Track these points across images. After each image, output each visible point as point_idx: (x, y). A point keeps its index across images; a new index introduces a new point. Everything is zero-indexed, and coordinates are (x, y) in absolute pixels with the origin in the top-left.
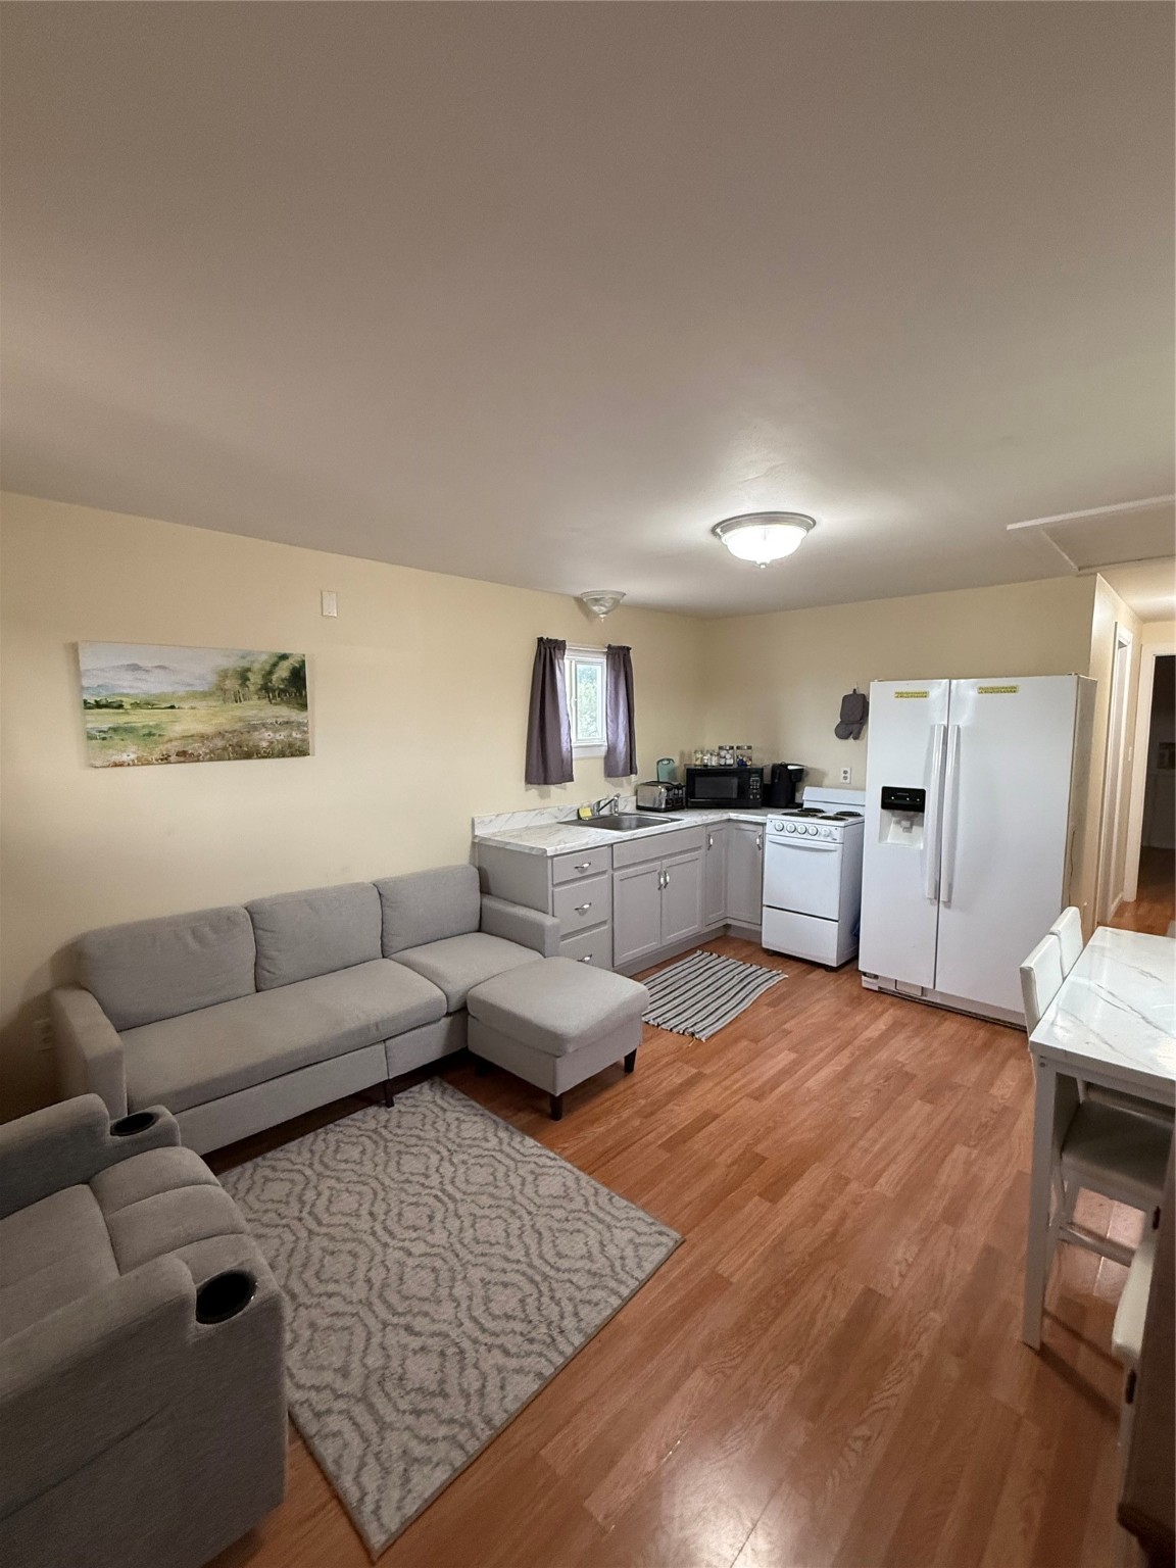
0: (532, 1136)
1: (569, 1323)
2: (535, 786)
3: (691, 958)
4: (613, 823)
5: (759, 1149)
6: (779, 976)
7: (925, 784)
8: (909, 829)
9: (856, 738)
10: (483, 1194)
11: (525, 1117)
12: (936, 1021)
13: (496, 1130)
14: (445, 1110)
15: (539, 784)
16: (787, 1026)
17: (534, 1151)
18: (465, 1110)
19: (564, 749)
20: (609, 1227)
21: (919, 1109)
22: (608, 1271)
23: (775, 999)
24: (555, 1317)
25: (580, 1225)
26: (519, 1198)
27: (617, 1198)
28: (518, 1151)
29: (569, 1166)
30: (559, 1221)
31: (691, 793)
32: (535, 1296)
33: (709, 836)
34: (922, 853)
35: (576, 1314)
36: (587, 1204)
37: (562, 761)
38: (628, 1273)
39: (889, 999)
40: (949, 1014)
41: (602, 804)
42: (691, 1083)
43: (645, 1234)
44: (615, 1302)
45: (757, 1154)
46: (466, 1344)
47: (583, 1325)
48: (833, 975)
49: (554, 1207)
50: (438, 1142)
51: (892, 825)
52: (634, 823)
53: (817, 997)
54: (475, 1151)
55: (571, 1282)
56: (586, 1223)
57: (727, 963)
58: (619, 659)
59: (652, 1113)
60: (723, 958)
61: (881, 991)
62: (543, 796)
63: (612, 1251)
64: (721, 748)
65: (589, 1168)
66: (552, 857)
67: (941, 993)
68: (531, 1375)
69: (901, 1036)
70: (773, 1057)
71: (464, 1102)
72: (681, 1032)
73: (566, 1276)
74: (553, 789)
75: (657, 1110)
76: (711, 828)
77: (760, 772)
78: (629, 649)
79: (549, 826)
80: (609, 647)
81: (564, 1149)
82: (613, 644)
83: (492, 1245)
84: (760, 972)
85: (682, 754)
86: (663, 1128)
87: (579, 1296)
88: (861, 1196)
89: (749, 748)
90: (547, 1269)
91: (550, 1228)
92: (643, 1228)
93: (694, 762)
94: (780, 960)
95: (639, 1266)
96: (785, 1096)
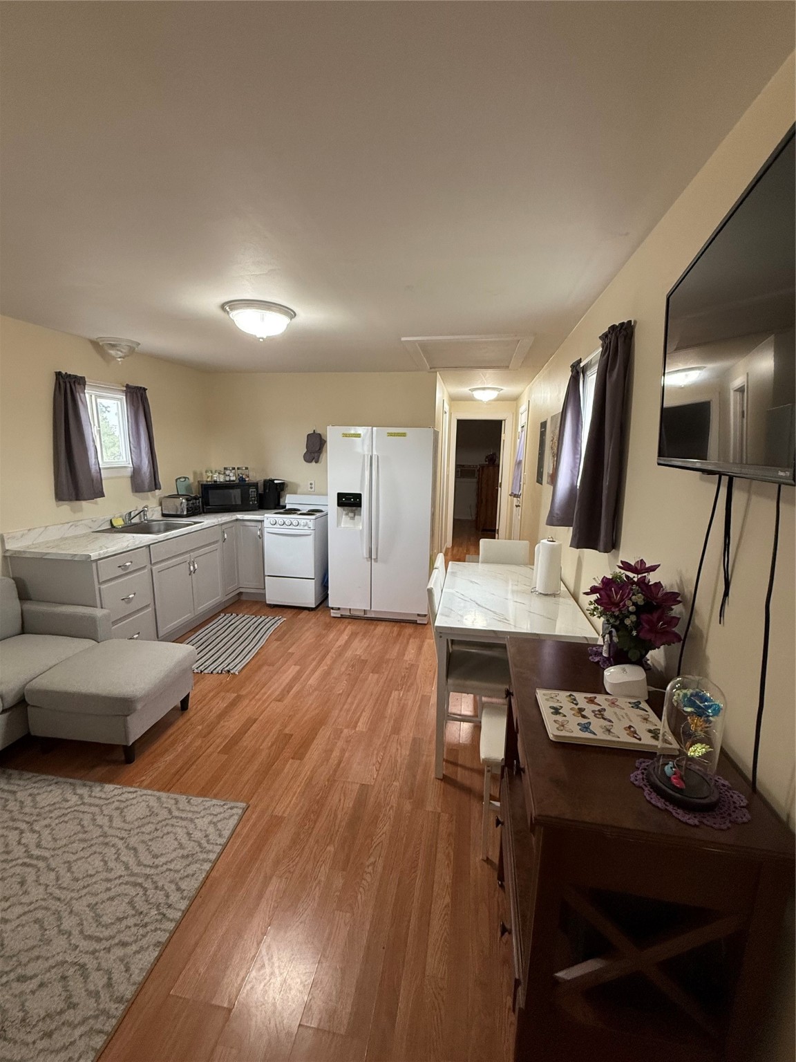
0: (110, 782)
1: (174, 897)
2: (67, 502)
3: (217, 620)
4: (144, 528)
5: (287, 731)
6: (280, 620)
7: (361, 491)
8: (353, 518)
9: (317, 462)
10: (74, 842)
11: (101, 771)
12: (373, 627)
13: (74, 789)
14: (14, 793)
15: (71, 500)
16: (290, 651)
17: (116, 792)
18: (36, 785)
19: (93, 471)
20: (192, 820)
21: (373, 678)
22: (198, 849)
23: (280, 635)
24: (162, 899)
25: (169, 829)
26: (110, 832)
27: (194, 798)
28: (100, 798)
29: (149, 792)
30: (149, 834)
31: (206, 502)
32: (141, 893)
33: (224, 532)
34: (361, 531)
35: (178, 889)
36: (170, 812)
37: (93, 481)
38: (213, 844)
39: (347, 621)
40: (379, 623)
41: (133, 515)
42: (233, 704)
43: (220, 813)
44: (207, 866)
45: (286, 734)
46: (85, 959)
47: (185, 894)
48: (312, 613)
49: (143, 825)
50: (14, 820)
51: (344, 516)
52: (162, 528)
53: (305, 628)
54: (57, 813)
55: (171, 870)
56: (173, 825)
57: (243, 618)
58: (137, 398)
59: (209, 733)
60: (240, 615)
61: (342, 617)
62: (74, 511)
63: (197, 835)
64: (225, 469)
65: (167, 787)
66: (96, 561)
67: (374, 611)
68: (151, 947)
69: (357, 640)
70: (285, 672)
71: (34, 779)
72: (220, 672)
73: (165, 867)
74: (84, 503)
75: (213, 729)
76: (224, 527)
77: (256, 485)
78: (145, 390)
79: (84, 535)
80: (127, 386)
81: (142, 781)
82: (130, 384)
83: (91, 876)
84: (267, 620)
85: (195, 473)
86: (218, 741)
87: (177, 876)
88: (350, 736)
89: (247, 468)
90: (148, 871)
91: (143, 842)
92: (218, 810)
93: (205, 479)
94: (279, 610)
95: (220, 836)
96: (298, 693)
